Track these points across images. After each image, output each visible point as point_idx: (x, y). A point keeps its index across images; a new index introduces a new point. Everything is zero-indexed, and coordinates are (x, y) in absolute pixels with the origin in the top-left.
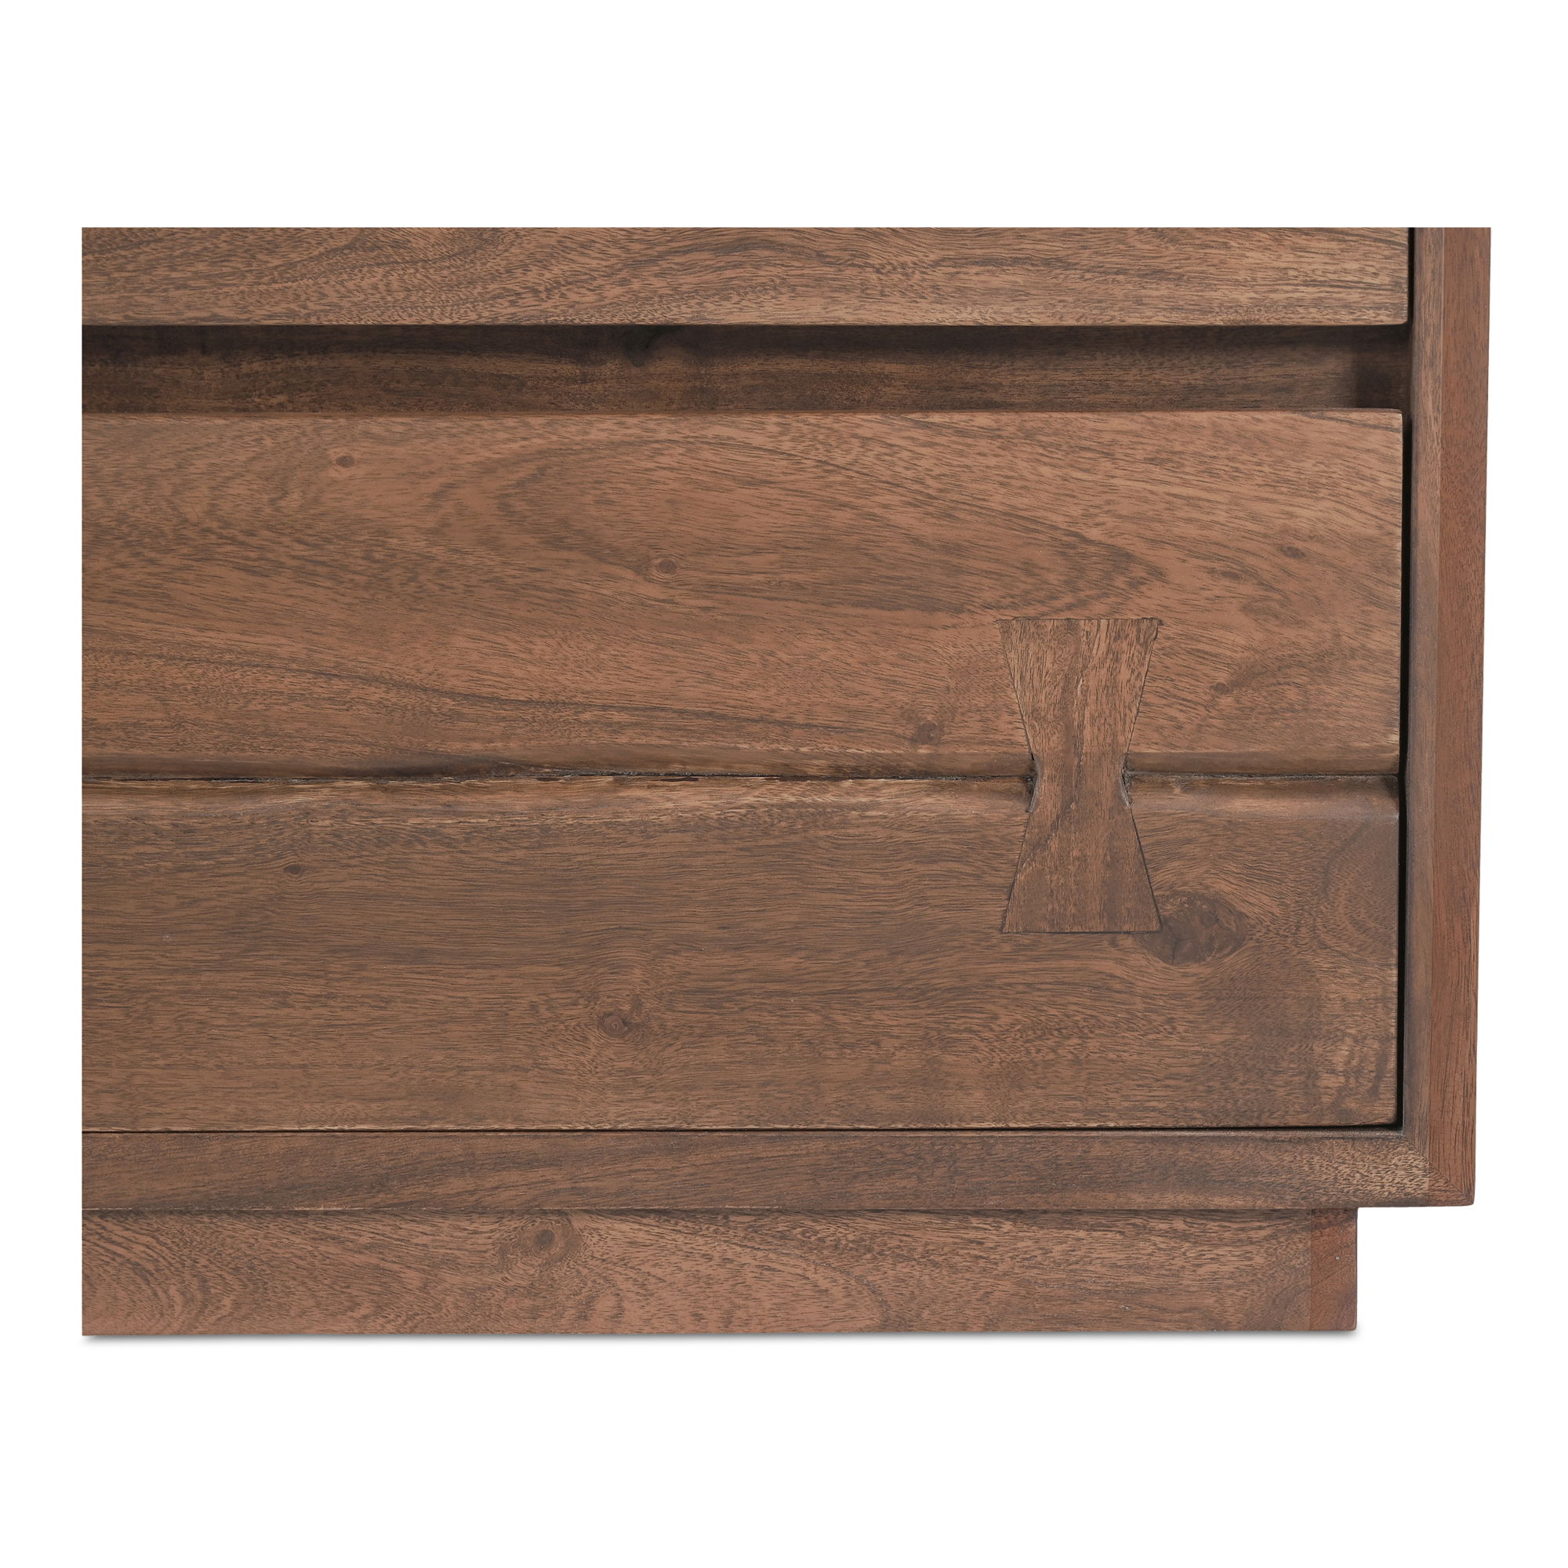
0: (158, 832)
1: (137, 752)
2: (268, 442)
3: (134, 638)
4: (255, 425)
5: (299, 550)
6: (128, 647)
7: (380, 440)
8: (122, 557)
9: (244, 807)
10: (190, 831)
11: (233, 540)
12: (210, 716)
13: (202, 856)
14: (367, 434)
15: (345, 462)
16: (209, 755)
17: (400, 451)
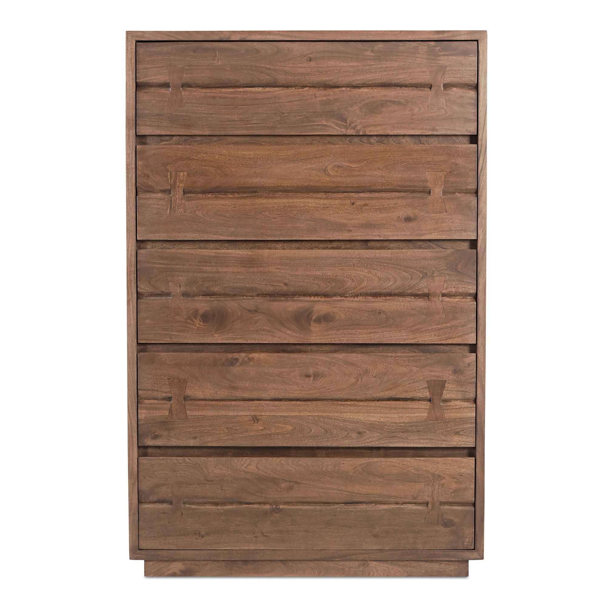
0: (318, 511)
1: (315, 500)
2: (334, 461)
3: (316, 486)
4: (332, 459)
5: (337, 475)
6: (315, 487)
7: (347, 461)
8: (315, 476)
9: (328, 507)
10: (322, 510)
11: (329, 473)
12: (325, 496)
13: (323, 514)
14: (346, 460)
15: (343, 464)
16: (324, 501)
17: (350, 462)
